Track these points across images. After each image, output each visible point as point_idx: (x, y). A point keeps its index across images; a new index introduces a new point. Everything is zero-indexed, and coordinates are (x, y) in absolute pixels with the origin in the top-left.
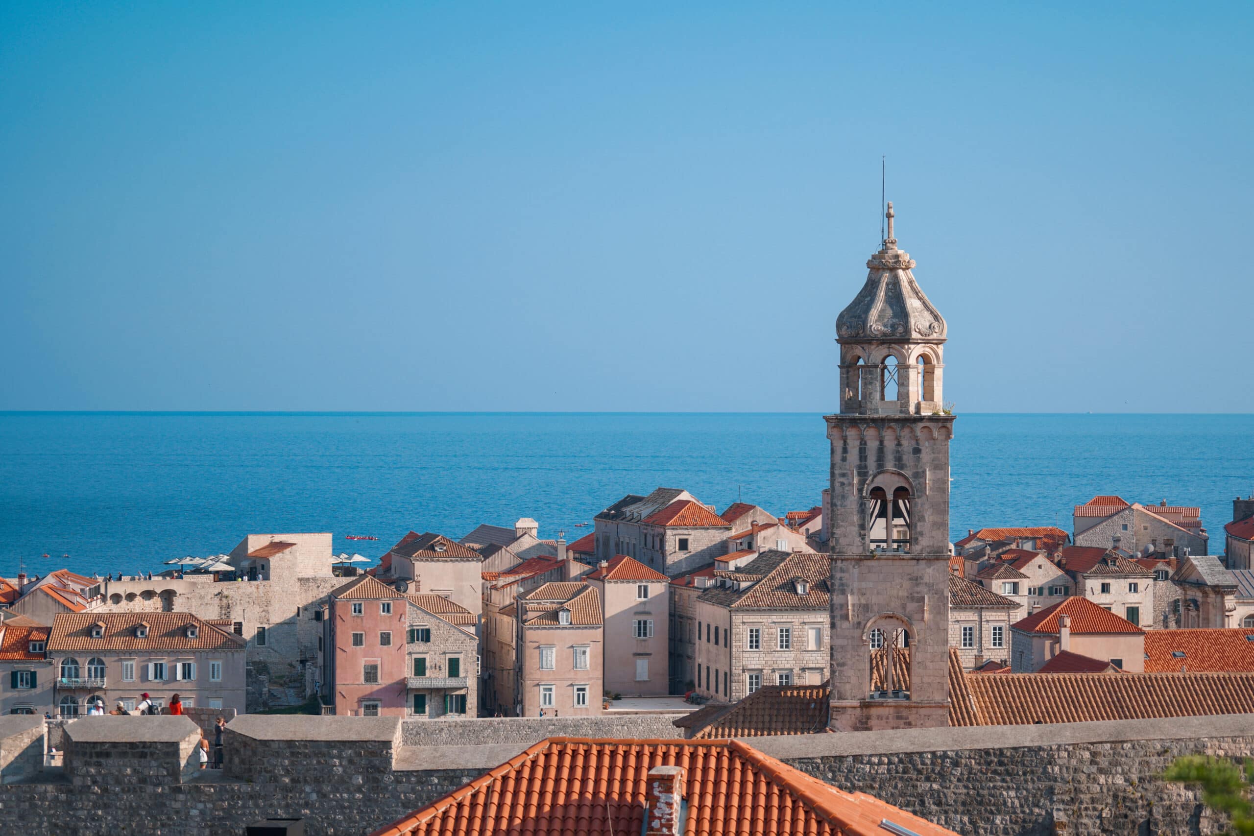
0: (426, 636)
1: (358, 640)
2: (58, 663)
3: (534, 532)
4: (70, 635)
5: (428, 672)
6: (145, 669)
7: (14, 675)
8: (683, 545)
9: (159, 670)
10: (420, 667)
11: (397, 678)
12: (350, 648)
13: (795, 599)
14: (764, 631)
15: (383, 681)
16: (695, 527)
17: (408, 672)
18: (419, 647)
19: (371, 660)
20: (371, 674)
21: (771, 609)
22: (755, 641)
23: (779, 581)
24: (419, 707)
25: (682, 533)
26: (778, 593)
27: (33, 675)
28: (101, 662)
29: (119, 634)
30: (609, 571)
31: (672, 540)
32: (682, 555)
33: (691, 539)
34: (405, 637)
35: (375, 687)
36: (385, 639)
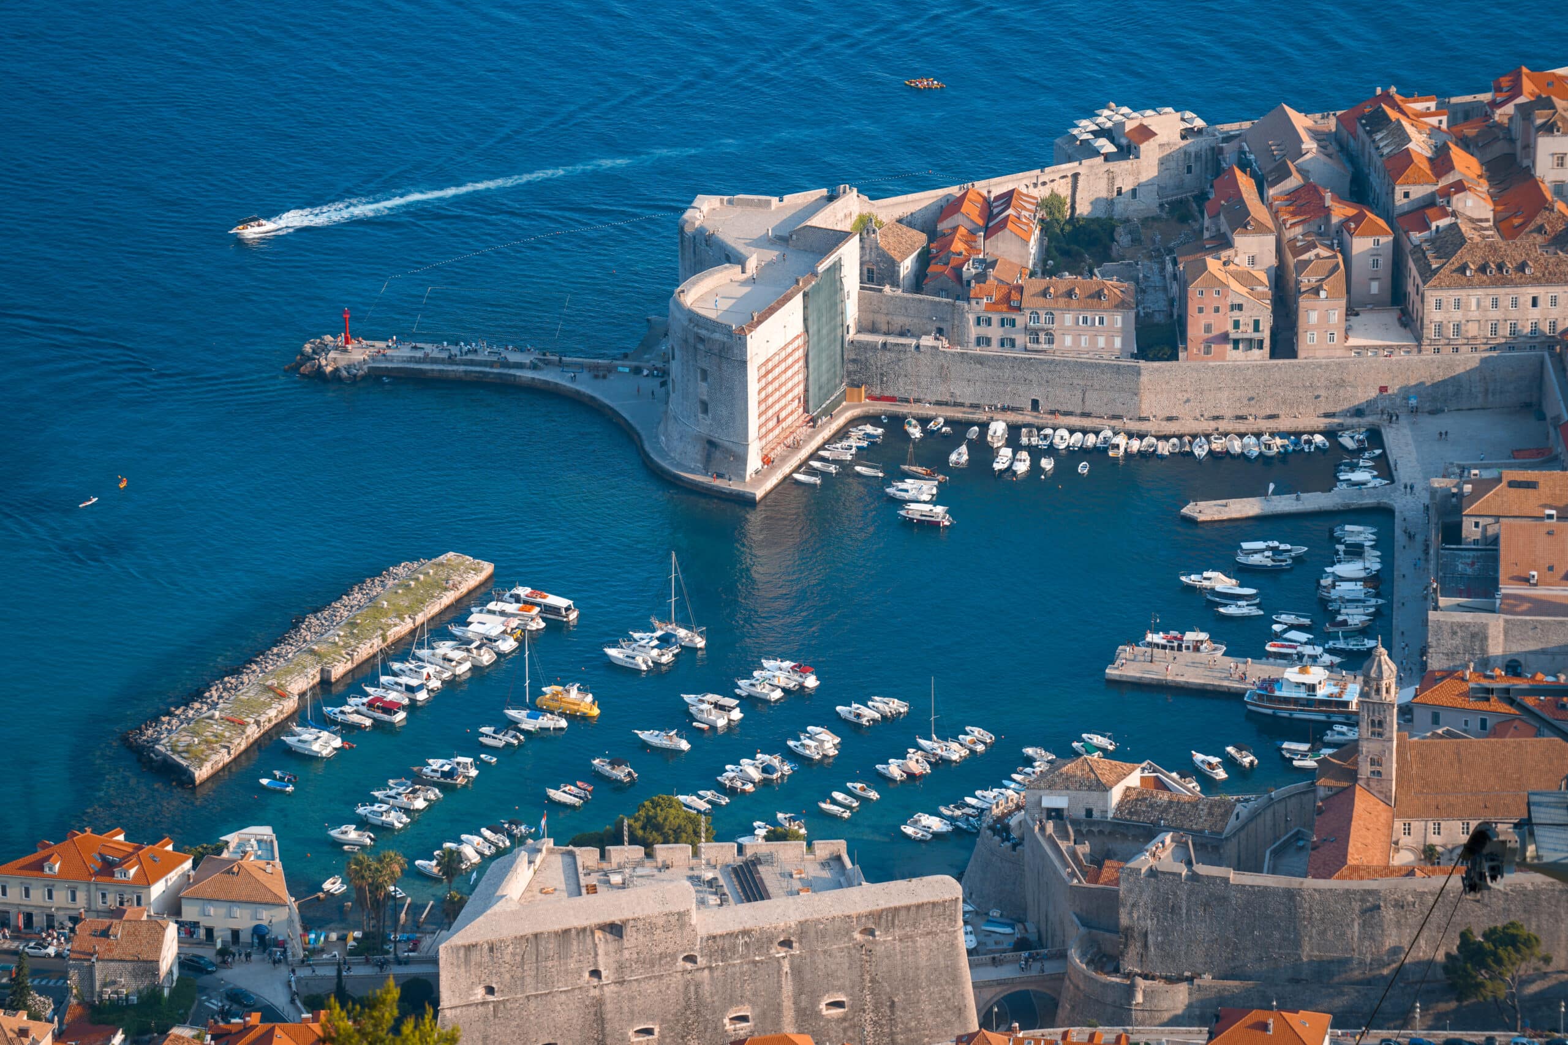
0: (1240, 307)
1: (1201, 310)
2: (1028, 313)
3: (1314, 150)
4: (1033, 295)
5: (1241, 327)
6: (1078, 319)
7: (1003, 320)
8: (1406, 195)
9: (1085, 320)
10: (1236, 324)
11: (1223, 330)
12: (1196, 314)
13: (1465, 280)
14: (1444, 301)
15: (1215, 332)
16: (1414, 184)
17: (1229, 327)
18: (1236, 314)
19: (1209, 321)
20: (1208, 328)
21: (1449, 287)
22: (1439, 305)
23: (1457, 265)
24: (1236, 347)
25: (1406, 188)
26: (1454, 275)
27: (1014, 320)
28: (1052, 314)
29: (1062, 295)
30: (1355, 229)
31: (1399, 191)
32: (1406, 200)
33: (1411, 192)
34: (1229, 308)
35: (1210, 335)
36: (1217, 310)
